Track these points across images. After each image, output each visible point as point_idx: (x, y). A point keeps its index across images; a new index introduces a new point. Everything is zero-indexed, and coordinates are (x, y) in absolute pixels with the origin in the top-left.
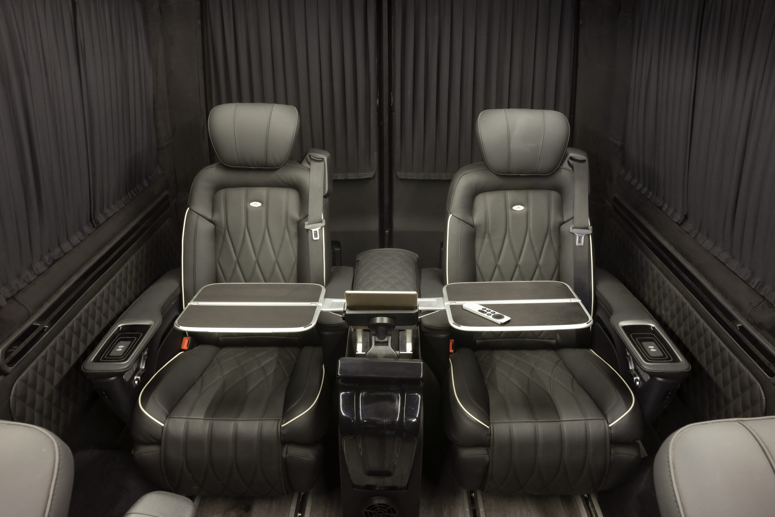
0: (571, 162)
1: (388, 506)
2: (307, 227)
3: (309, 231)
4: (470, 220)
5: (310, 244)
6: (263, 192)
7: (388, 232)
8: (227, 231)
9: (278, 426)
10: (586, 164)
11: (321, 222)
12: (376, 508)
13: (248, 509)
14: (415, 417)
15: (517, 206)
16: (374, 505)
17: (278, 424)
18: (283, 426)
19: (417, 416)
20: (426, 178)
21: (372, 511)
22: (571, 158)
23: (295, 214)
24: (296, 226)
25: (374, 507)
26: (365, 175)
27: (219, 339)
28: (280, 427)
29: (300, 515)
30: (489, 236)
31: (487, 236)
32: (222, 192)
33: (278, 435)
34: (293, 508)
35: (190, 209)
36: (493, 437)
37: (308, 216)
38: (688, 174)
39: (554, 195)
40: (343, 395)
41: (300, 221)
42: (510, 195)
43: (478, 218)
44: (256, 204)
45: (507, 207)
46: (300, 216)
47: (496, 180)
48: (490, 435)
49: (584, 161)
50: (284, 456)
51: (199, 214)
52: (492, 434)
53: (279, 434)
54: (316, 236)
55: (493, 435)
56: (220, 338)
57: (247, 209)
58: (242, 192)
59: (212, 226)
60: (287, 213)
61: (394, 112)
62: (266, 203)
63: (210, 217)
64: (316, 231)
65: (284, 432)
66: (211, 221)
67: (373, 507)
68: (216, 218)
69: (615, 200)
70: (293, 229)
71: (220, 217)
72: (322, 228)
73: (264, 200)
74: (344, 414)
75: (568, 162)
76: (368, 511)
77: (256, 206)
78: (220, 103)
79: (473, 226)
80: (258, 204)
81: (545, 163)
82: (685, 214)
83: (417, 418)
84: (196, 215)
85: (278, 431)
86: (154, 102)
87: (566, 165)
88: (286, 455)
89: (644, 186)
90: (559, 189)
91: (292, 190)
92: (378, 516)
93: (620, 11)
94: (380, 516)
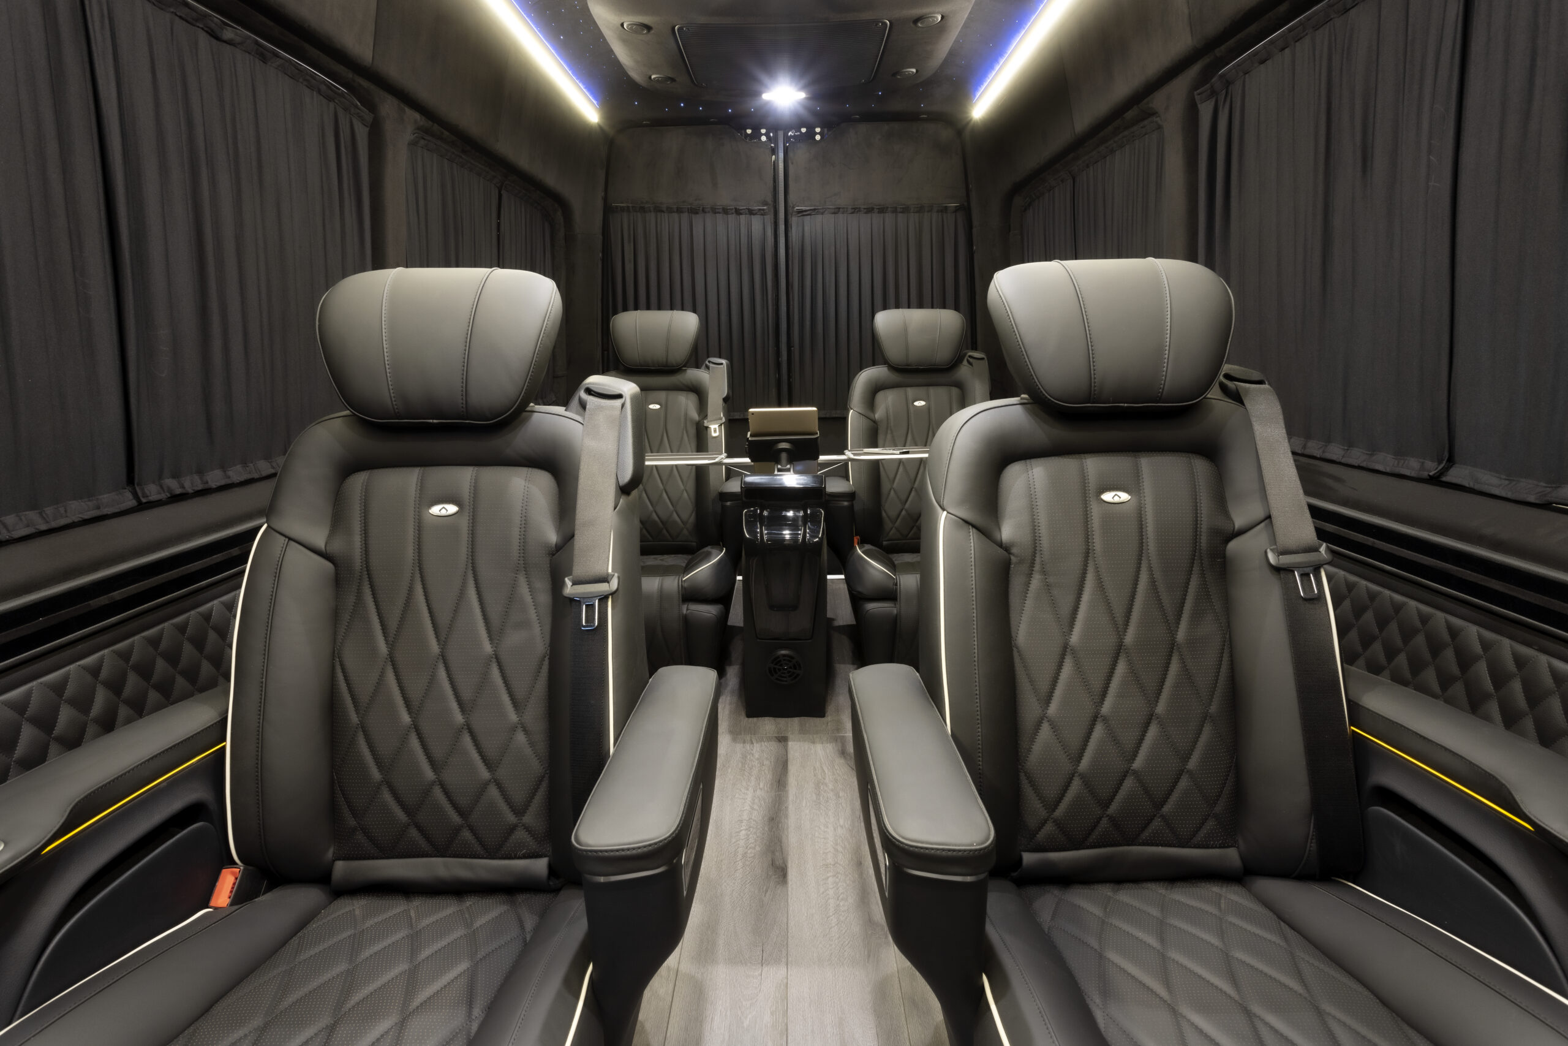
0: (971, 360)
1: (792, 658)
2: (706, 425)
3: (708, 429)
4: (871, 415)
5: (710, 441)
6: (662, 395)
9: (679, 580)
10: (986, 362)
11: (721, 419)
12: (781, 662)
14: (817, 537)
15: (918, 402)
16: (778, 657)
17: (679, 578)
18: (684, 579)
20: (828, 416)
21: (775, 666)
22: (970, 356)
23: (695, 415)
24: (695, 424)
25: (779, 659)
28: (682, 580)
30: (892, 433)
31: (889, 432)
33: (679, 591)
36: (900, 587)
37: (707, 415)
39: (955, 391)
41: (699, 421)
42: (911, 392)
43: (879, 415)
44: (655, 407)
45: (908, 403)
46: (699, 415)
47: (894, 377)
48: (896, 585)
49: (983, 359)
50: (685, 612)
52: (898, 584)
54: (715, 431)
55: (900, 585)
57: (646, 411)
60: (686, 415)
61: (793, 347)
62: (665, 406)
64: (716, 429)
65: (686, 585)
67: (777, 661)
70: (692, 431)
72: (721, 425)
73: (663, 403)
74: (747, 537)
75: (968, 360)
76: (772, 667)
77: (654, 408)
79: (874, 422)
80: (657, 407)
81: (943, 355)
83: (819, 538)
85: (679, 586)
87: (965, 362)
90: (960, 385)
91: (690, 392)
92: (782, 673)
93: (1010, 231)
94: (784, 673)
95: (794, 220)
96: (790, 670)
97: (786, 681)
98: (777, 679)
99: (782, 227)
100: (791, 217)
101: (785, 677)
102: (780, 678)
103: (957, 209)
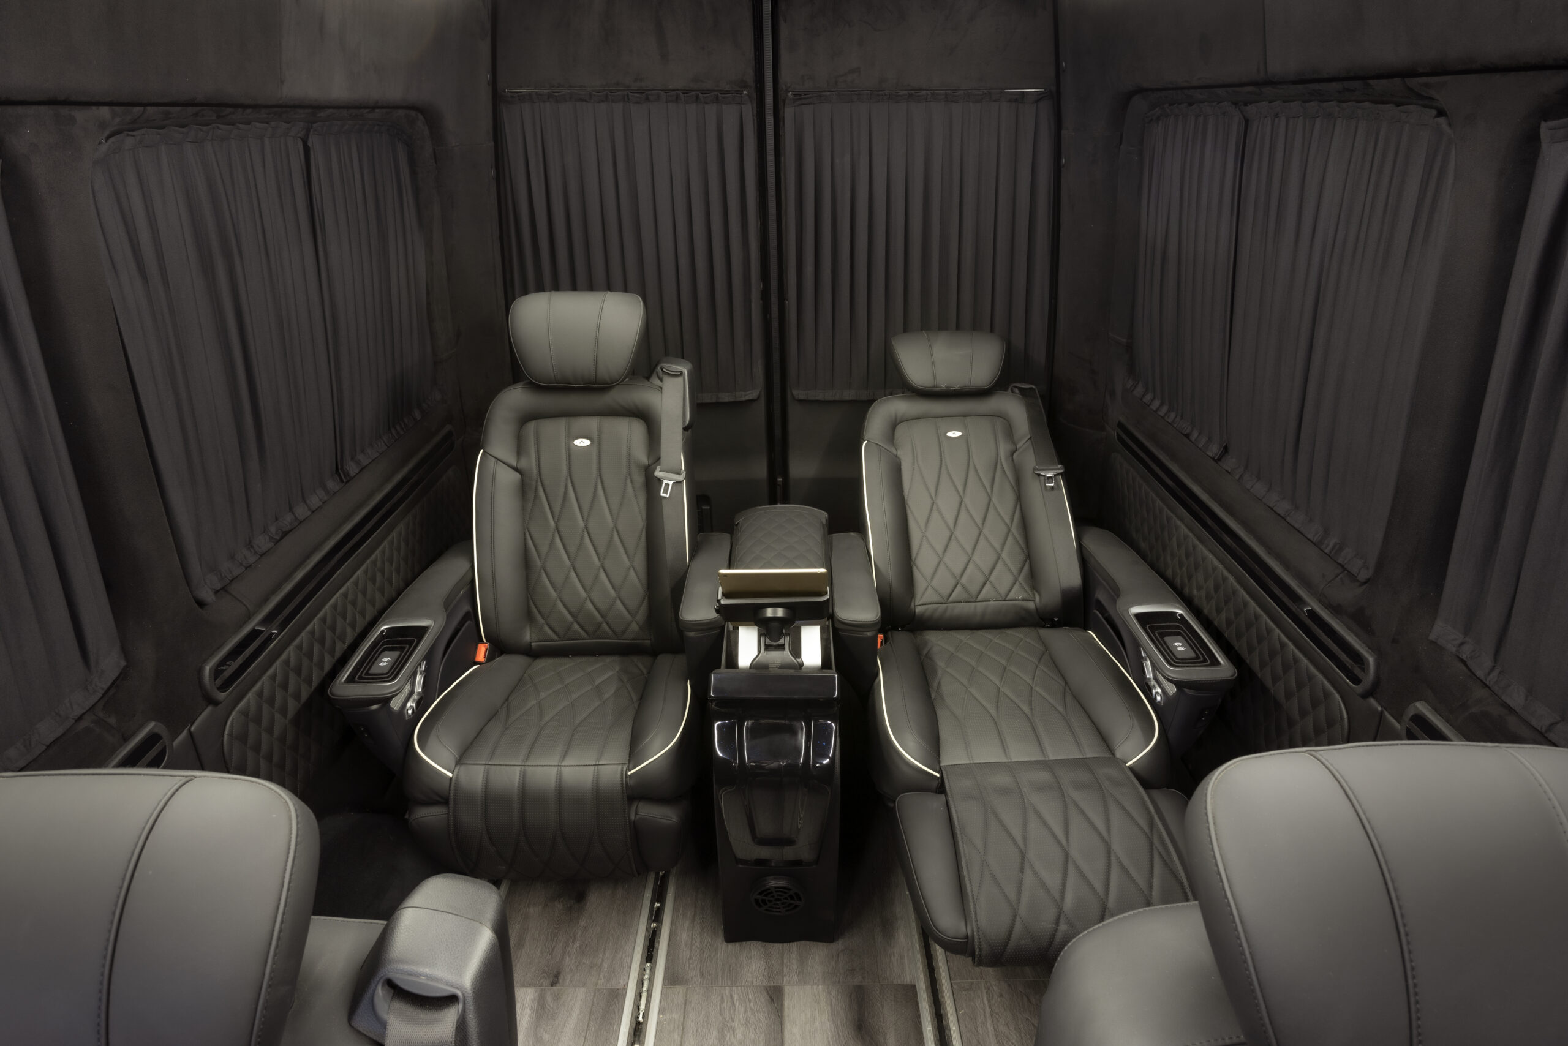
1: (789, 889)
2: (658, 474)
5: (665, 502)
6: (593, 423)
7: (781, 480)
8: (539, 484)
9: (622, 774)
11: (680, 468)
12: (772, 892)
13: (580, 898)
14: (826, 756)
15: (952, 431)
16: (769, 889)
17: (622, 771)
18: (630, 773)
19: (830, 755)
21: (765, 898)
23: (641, 455)
24: (643, 473)
25: (769, 891)
26: (745, 396)
27: (531, 646)
28: (626, 774)
29: (659, 905)
32: (532, 426)
33: (622, 787)
34: (648, 895)
35: (484, 451)
37: (659, 458)
38: (1227, 385)
40: (718, 726)
41: (649, 466)
44: (582, 443)
45: (940, 435)
46: (648, 459)
48: (940, 784)
50: (633, 818)
51: (497, 459)
53: (624, 786)
56: (533, 644)
57: (570, 450)
58: (562, 423)
59: (518, 476)
60: (629, 454)
61: (787, 300)
62: (597, 441)
63: (514, 464)
65: (631, 782)
66: (516, 469)
67: (767, 892)
68: (523, 464)
69: (1120, 425)
70: (639, 479)
71: (529, 462)
72: (681, 478)
73: (595, 436)
74: (721, 755)
76: (760, 897)
77: (582, 445)
78: (525, 292)
80: (587, 442)
82: (1224, 445)
83: (830, 758)
84: (493, 459)
85: (622, 781)
86: (428, 293)
88: (635, 817)
89: (1162, 404)
91: (634, 418)
92: (774, 904)
93: (1121, 144)
94: (778, 904)
95: (788, 112)
96: (785, 901)
97: (780, 912)
98: (766, 910)
99: (770, 120)
100: (784, 107)
101: (779, 908)
102: (770, 909)
103: (1039, 98)
